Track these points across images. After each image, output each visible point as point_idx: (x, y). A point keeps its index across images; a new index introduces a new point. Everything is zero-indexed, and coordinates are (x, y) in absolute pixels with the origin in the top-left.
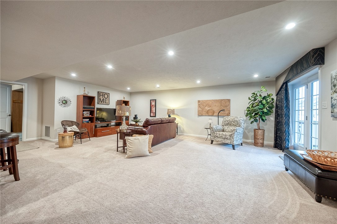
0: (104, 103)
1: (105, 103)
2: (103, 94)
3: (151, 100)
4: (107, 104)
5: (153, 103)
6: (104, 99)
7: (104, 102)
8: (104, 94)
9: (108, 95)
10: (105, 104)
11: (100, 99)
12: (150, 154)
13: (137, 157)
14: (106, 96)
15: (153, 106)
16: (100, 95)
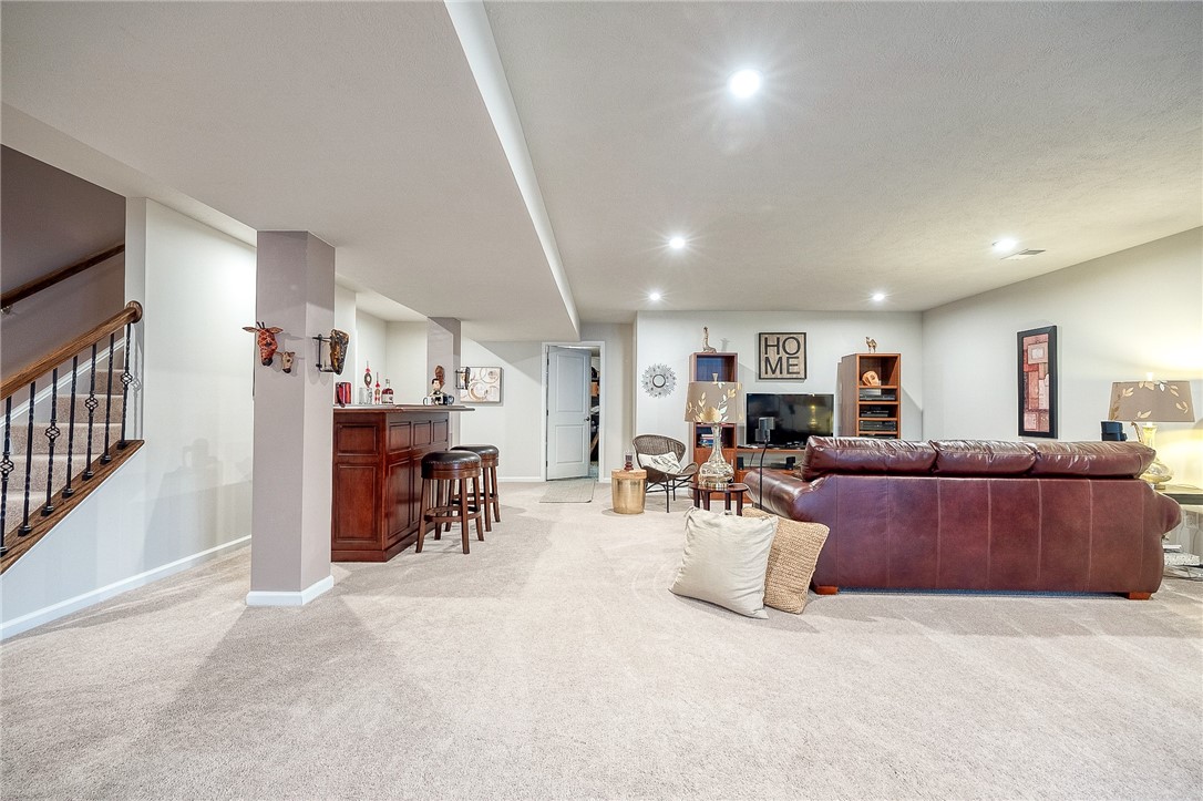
0: (785, 375)
1: (788, 373)
2: (778, 339)
3: (1021, 336)
4: (794, 376)
5: (1038, 354)
6: (784, 361)
7: (785, 371)
8: (782, 338)
9: (800, 339)
10: (789, 376)
11: (767, 359)
12: (763, 613)
13: (698, 600)
14: (791, 346)
15: (1035, 367)
16: (767, 346)
